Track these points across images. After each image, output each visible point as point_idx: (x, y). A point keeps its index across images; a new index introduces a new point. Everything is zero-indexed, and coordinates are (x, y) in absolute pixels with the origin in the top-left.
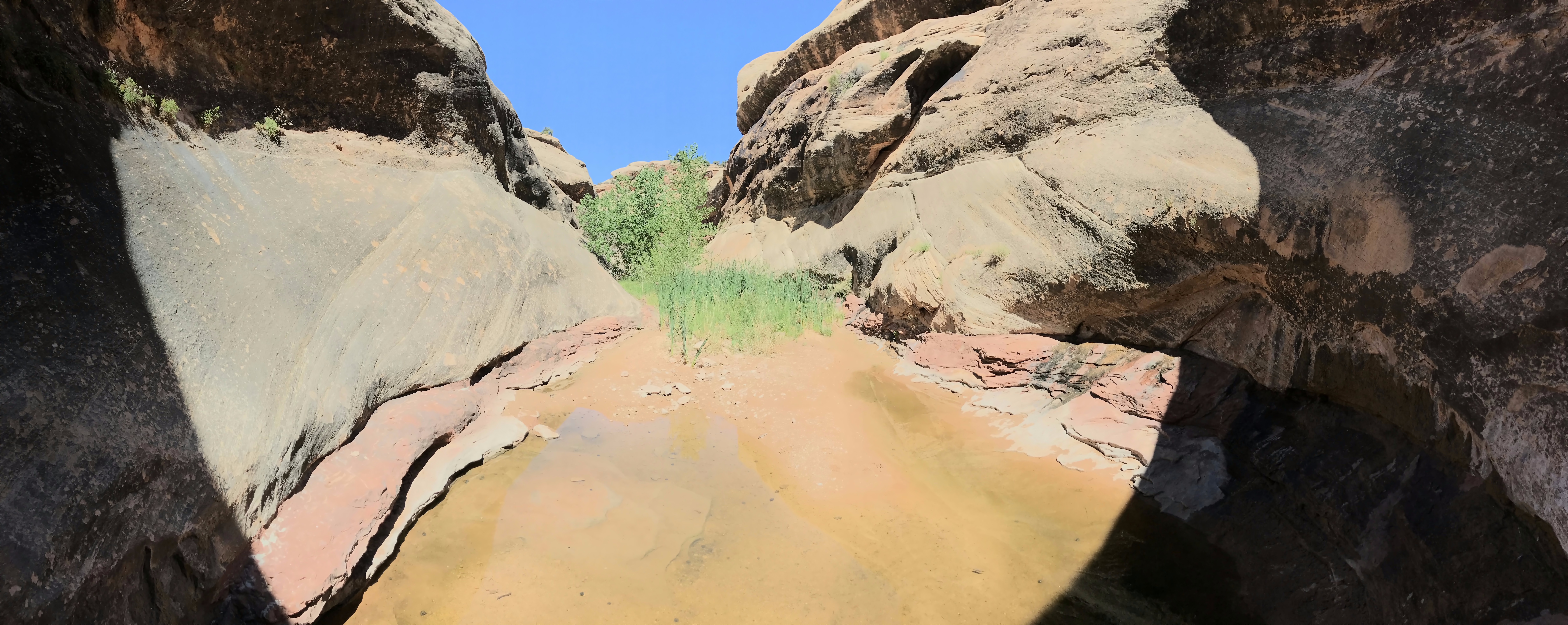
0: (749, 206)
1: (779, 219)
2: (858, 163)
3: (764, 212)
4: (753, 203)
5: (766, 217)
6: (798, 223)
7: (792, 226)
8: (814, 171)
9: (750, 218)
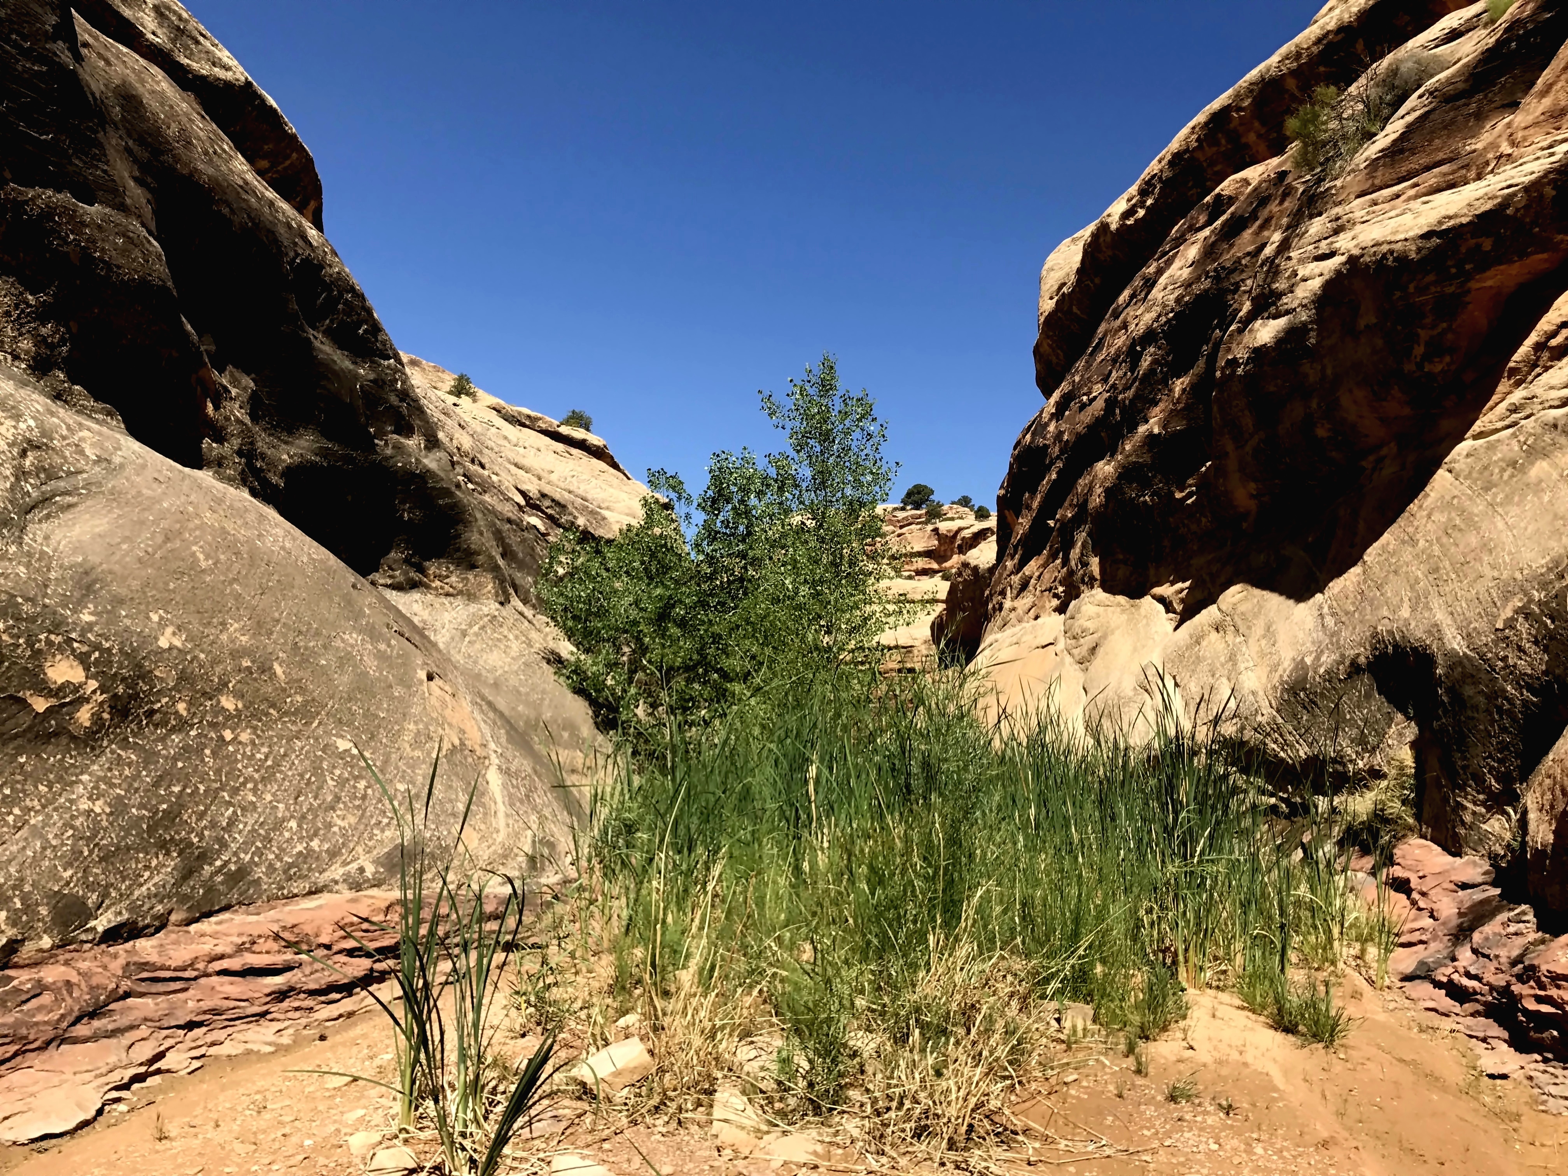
0: (1055, 571)
1: (1135, 591)
2: (1419, 350)
3: (1092, 579)
4: (1066, 562)
5: (1099, 593)
6: (1199, 595)
7: (1179, 608)
8: (1248, 421)
9: (1055, 602)
